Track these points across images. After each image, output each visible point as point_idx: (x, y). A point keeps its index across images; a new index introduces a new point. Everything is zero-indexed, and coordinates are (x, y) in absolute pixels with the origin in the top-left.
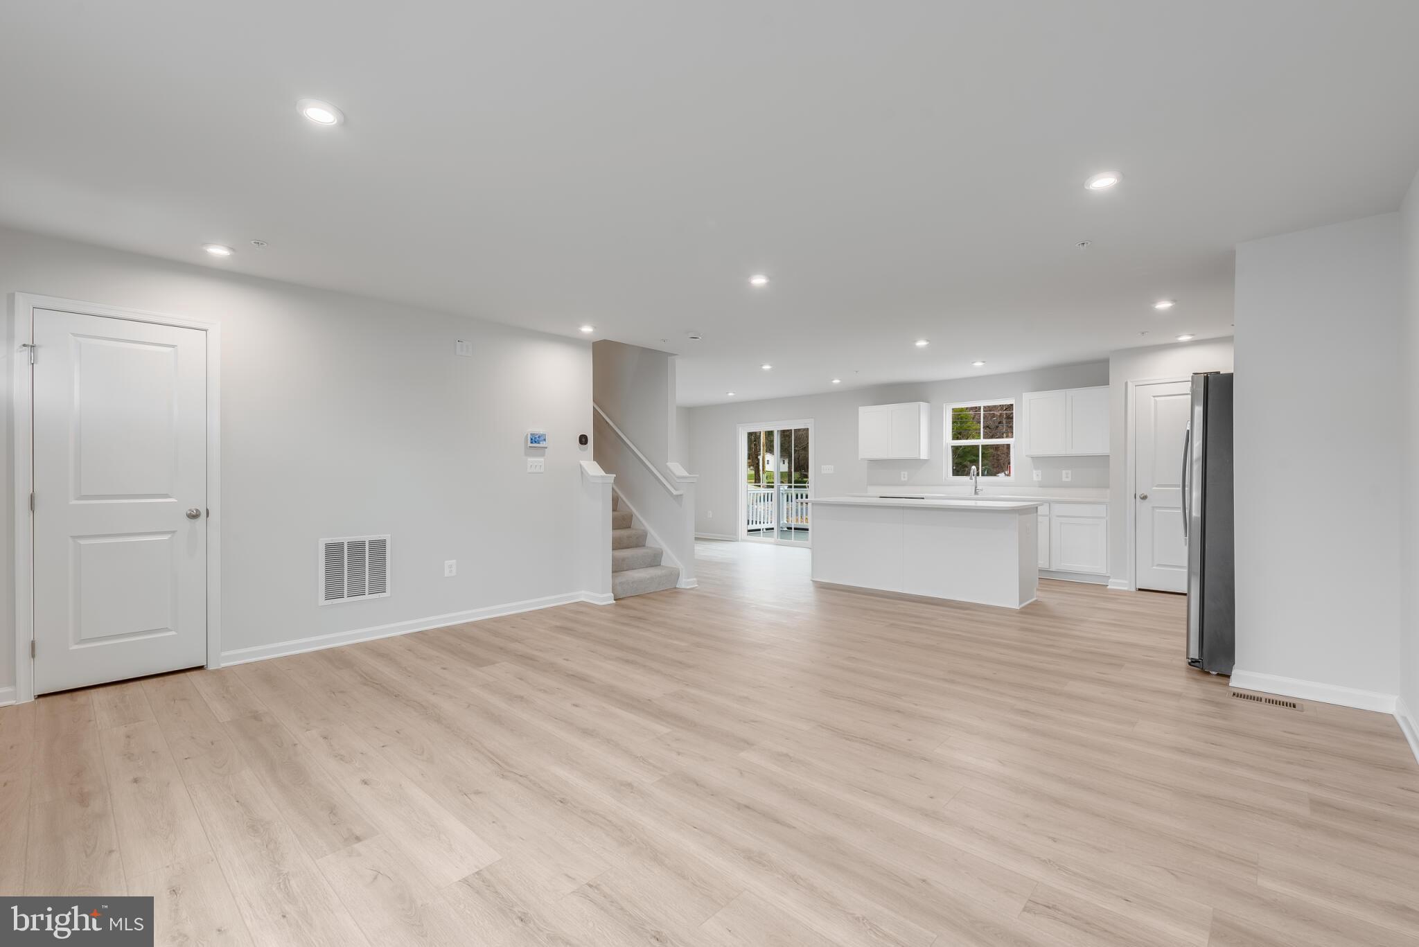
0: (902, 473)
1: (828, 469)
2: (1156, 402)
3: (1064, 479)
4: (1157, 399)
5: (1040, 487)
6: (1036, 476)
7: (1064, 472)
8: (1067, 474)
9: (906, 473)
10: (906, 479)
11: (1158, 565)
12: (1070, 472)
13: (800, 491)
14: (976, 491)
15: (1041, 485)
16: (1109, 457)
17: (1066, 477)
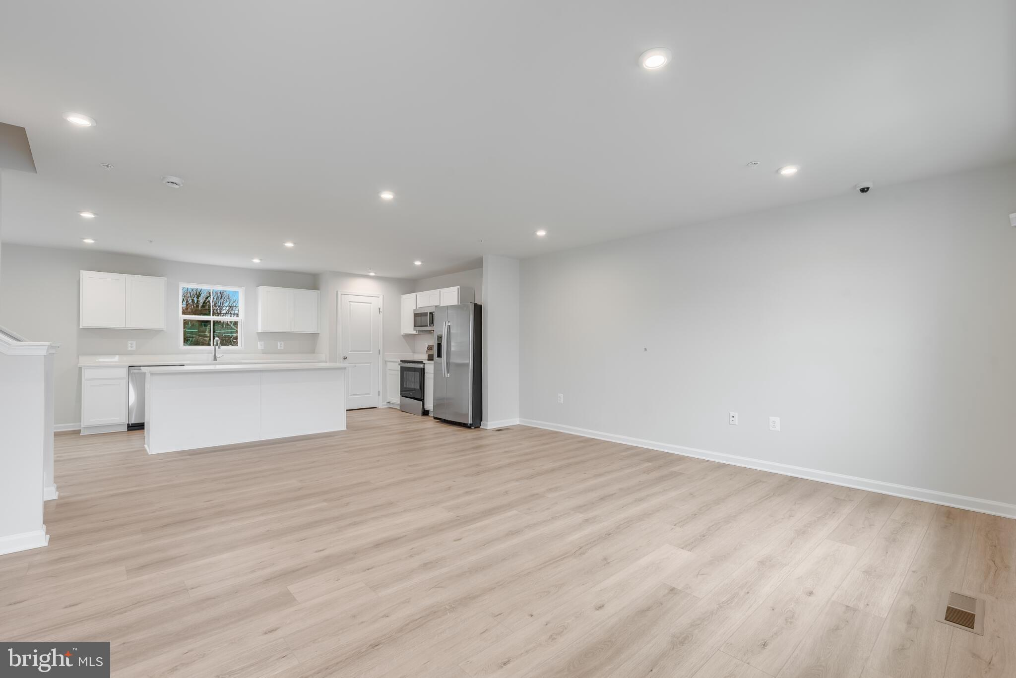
2: (350, 304)
3: (279, 348)
4: (351, 303)
5: (262, 354)
6: (260, 345)
7: (279, 343)
9: (134, 343)
10: (134, 348)
12: (283, 343)
14: (215, 358)
15: (264, 352)
16: (318, 334)
17: (281, 347)
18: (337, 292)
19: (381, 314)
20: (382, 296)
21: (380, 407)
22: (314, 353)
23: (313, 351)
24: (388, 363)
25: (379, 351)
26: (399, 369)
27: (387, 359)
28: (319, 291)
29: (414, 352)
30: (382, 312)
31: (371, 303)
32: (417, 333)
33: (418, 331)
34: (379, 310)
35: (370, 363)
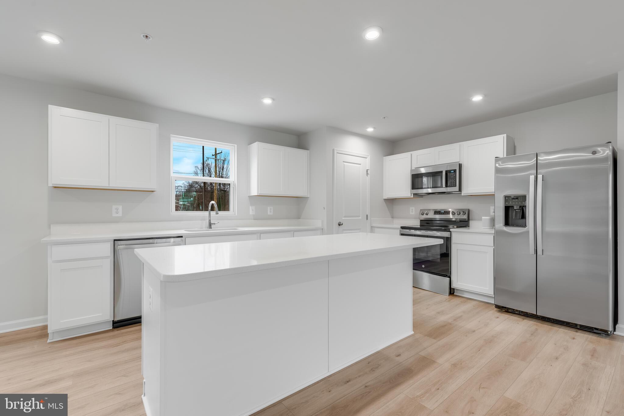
0: (114, 207)
2: (344, 165)
3: (269, 213)
5: (254, 219)
6: (252, 211)
7: (269, 208)
8: (271, 209)
9: (120, 208)
12: (272, 208)
14: (210, 225)
15: (256, 218)
16: (308, 198)
17: (270, 212)
18: (333, 150)
19: (369, 176)
20: (370, 157)
22: (299, 218)
25: (367, 215)
27: (374, 225)
28: (309, 151)
30: (369, 174)
31: (360, 164)
32: (412, 197)
33: (413, 194)
34: (367, 172)
35: (360, 229)
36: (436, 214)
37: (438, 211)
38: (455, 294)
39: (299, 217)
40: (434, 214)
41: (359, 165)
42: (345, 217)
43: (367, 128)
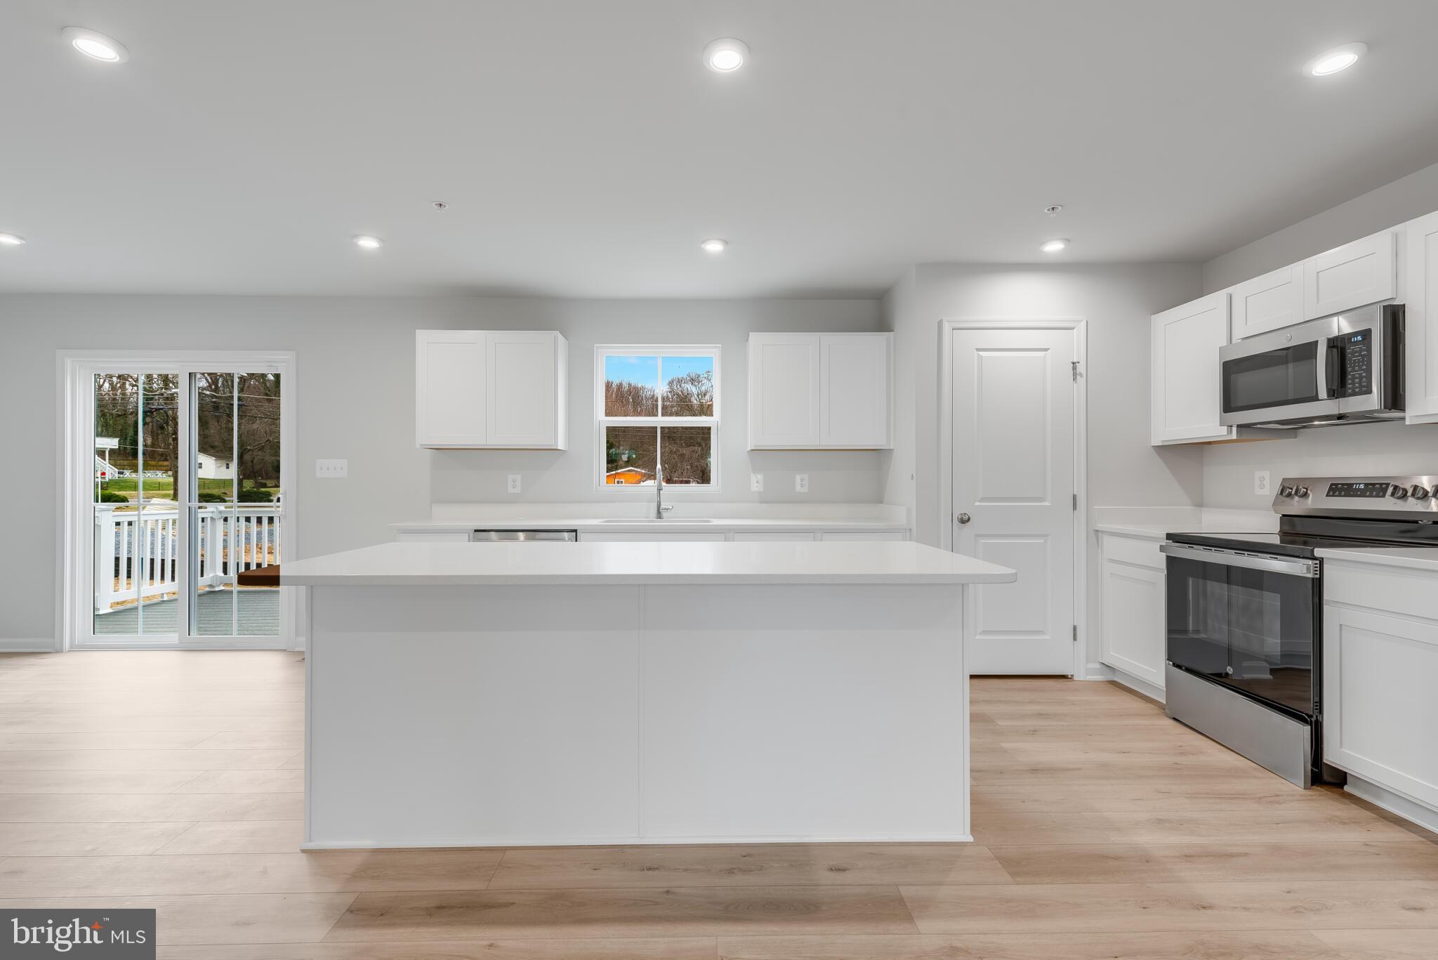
0: (510, 477)
1: (332, 468)
2: (982, 356)
3: (798, 488)
5: (761, 502)
6: (756, 483)
7: (798, 477)
8: (802, 480)
9: (518, 477)
10: (518, 490)
11: (985, 632)
12: (806, 477)
13: (255, 509)
14: (659, 512)
15: (764, 499)
16: (890, 451)
17: (802, 486)
18: (940, 324)
19: (1081, 381)
20: (1083, 324)
21: (1080, 675)
22: (881, 502)
23: (878, 498)
24: (1107, 540)
25: (1074, 497)
26: (1163, 565)
27: (1100, 526)
28: (890, 332)
29: (1200, 504)
30: (1081, 376)
31: (1046, 350)
32: (1234, 436)
33: (1239, 426)
34: (1074, 368)
35: (1047, 535)
36: (1333, 496)
37: (1343, 484)
38: (1346, 788)
39: (879, 500)
40: (1327, 495)
41: (1042, 354)
42: (983, 500)
43: (1043, 243)
